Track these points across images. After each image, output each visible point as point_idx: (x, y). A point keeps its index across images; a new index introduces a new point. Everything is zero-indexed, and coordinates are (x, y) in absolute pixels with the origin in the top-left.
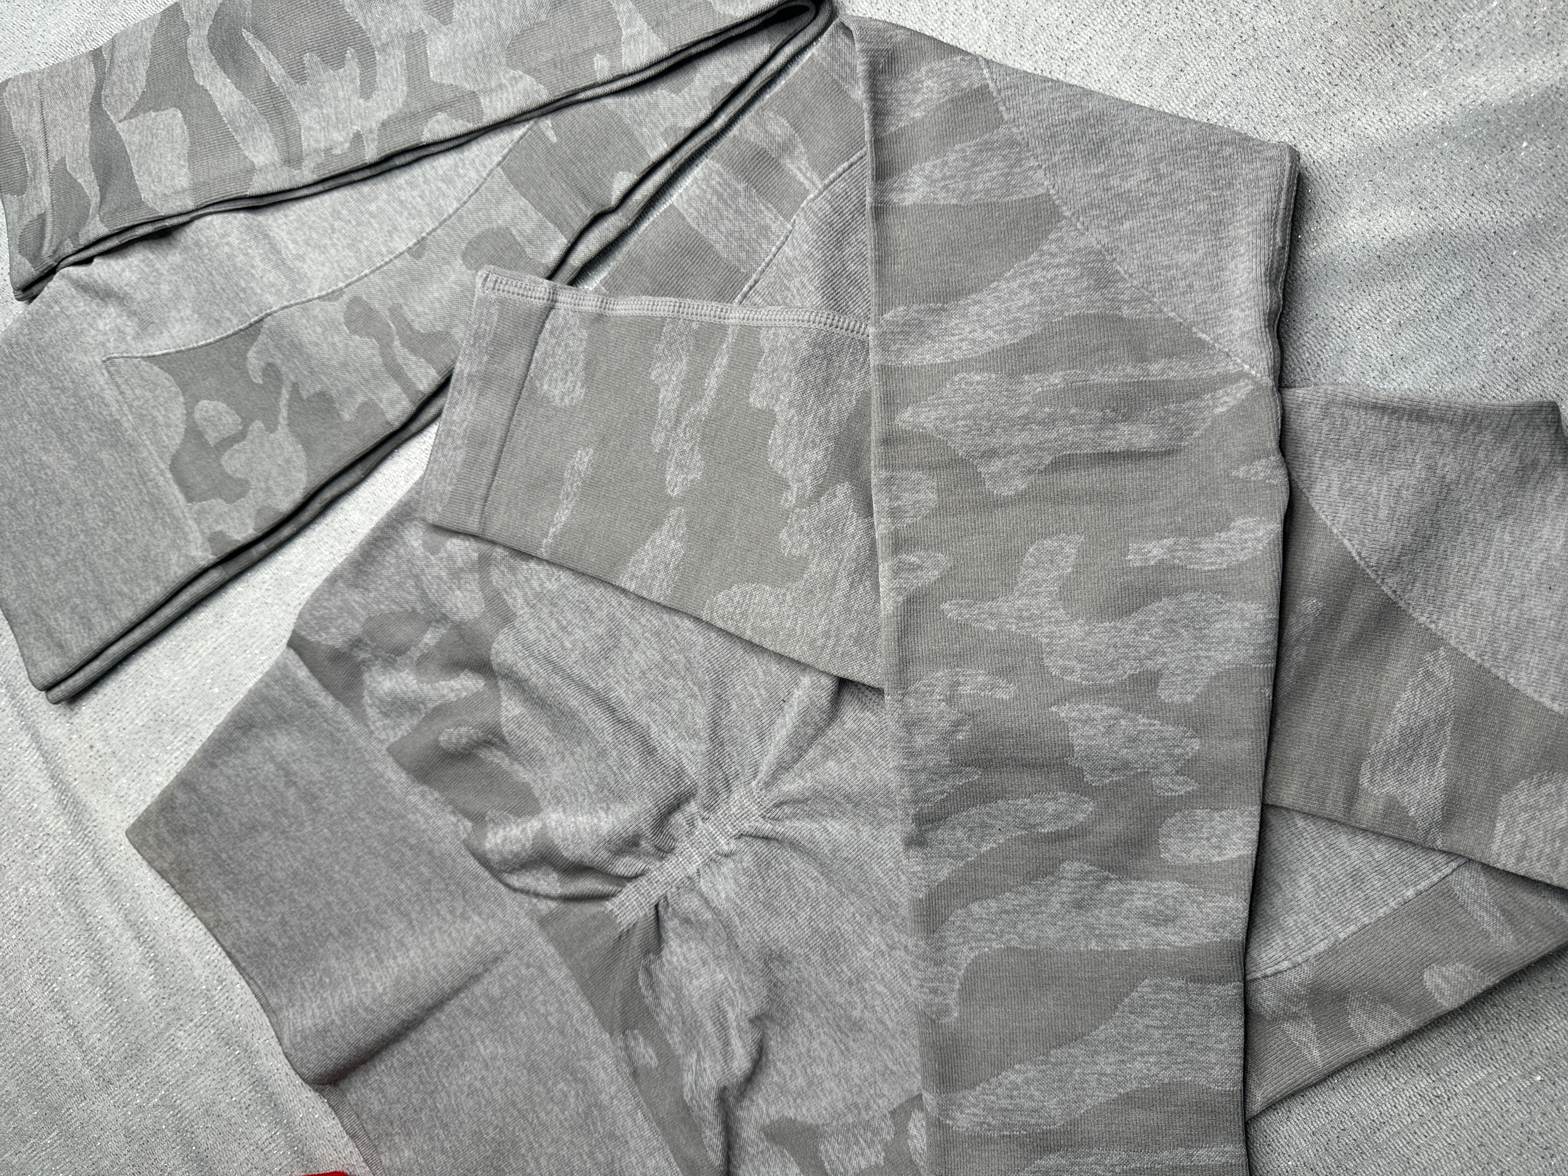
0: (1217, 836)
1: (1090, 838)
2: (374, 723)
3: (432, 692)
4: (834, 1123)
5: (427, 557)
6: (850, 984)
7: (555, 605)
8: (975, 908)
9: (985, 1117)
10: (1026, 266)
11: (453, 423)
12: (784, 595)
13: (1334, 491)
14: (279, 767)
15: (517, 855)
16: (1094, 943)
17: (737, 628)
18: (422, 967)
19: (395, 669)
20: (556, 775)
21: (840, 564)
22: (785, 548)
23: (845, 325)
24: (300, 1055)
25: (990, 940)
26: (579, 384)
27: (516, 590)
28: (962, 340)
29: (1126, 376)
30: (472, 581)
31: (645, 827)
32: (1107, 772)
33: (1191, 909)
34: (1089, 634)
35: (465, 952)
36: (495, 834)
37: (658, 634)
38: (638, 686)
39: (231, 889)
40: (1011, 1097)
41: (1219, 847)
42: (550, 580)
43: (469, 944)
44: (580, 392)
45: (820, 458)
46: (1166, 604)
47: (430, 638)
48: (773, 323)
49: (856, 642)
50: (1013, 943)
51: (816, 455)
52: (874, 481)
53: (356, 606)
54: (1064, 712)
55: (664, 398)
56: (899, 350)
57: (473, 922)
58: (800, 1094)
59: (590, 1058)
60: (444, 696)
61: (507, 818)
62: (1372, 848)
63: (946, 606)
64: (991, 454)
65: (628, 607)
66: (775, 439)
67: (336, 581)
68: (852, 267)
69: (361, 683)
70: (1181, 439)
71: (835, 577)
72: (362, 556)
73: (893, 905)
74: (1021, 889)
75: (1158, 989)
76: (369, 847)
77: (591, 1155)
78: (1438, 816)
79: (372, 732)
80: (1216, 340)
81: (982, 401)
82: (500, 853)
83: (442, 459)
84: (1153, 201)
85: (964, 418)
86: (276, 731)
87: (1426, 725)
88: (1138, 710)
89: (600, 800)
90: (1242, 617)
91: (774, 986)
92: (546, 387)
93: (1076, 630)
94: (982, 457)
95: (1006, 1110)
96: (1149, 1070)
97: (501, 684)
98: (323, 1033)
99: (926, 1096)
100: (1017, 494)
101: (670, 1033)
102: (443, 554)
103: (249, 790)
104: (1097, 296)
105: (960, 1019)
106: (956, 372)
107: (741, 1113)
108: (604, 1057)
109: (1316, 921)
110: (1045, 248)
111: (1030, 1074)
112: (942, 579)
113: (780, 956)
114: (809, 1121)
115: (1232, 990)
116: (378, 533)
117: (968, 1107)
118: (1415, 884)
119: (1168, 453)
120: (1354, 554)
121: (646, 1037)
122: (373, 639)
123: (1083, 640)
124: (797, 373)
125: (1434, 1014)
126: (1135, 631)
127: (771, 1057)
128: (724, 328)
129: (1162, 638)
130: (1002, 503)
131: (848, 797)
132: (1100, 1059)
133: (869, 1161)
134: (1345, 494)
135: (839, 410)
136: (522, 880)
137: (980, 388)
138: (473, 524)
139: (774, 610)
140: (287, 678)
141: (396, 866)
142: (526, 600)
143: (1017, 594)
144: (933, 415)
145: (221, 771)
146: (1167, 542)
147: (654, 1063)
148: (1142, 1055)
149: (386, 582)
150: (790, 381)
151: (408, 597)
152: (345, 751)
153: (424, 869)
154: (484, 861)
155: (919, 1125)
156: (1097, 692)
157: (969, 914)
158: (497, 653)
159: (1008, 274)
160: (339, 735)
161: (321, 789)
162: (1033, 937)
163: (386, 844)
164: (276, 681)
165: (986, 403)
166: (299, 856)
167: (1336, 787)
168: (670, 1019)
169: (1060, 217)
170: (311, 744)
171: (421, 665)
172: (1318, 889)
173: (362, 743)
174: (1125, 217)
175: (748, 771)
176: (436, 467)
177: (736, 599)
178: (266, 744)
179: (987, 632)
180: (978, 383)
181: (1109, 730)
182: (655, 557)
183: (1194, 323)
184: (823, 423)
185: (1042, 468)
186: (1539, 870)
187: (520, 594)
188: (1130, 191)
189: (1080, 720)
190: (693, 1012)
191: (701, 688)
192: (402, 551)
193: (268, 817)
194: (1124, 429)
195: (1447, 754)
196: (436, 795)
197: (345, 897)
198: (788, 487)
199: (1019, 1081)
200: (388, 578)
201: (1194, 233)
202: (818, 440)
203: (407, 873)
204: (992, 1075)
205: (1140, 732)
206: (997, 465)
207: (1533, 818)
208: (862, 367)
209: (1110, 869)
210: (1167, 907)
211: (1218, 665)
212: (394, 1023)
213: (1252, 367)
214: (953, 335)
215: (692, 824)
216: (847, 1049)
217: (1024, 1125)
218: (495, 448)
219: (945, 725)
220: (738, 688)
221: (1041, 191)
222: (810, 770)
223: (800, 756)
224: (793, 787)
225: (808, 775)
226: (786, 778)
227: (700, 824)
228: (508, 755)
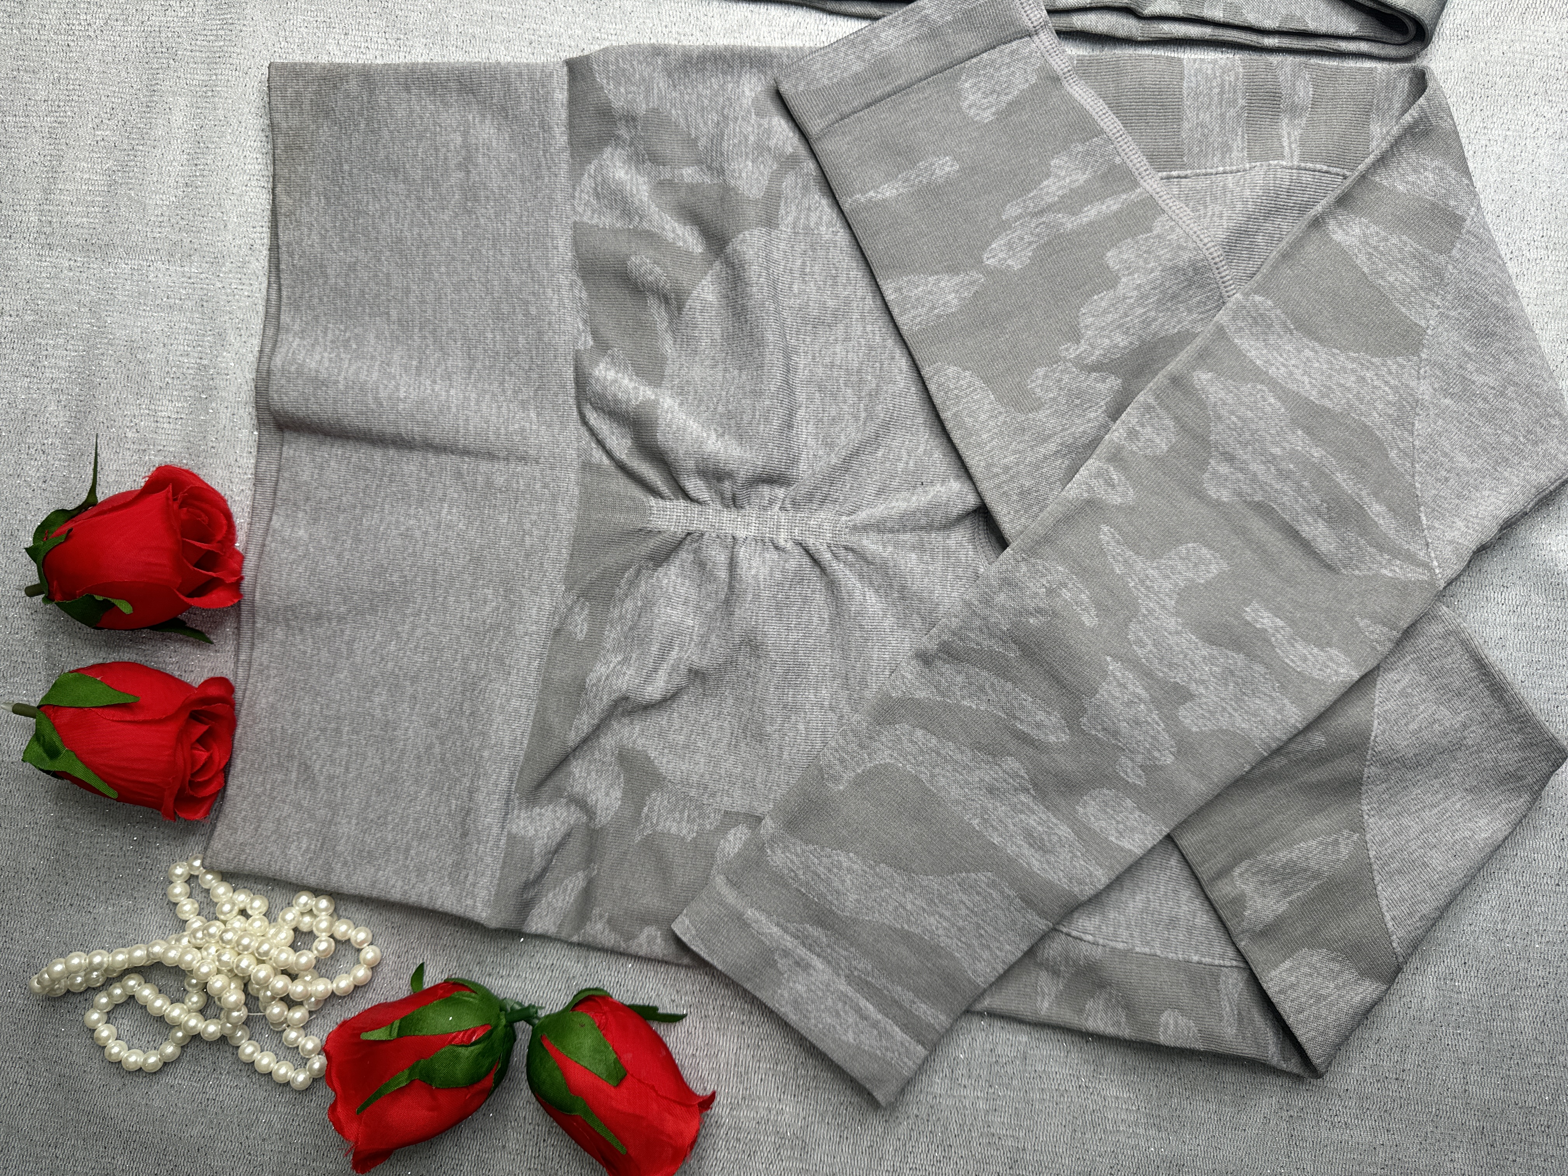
0: (1125, 826)
1: (1044, 758)
2: (582, 191)
3: (657, 217)
4: (679, 787)
5: (749, 112)
6: (784, 707)
7: (814, 250)
8: (919, 733)
9: (799, 868)
10: (1369, 361)
11: (877, 37)
12: (1000, 413)
13: (1398, 687)
14: (466, 146)
15: (617, 401)
16: (977, 821)
17: (944, 402)
18: (454, 410)
19: (637, 168)
20: (697, 373)
21: (1062, 430)
22: (1032, 381)
23: (1223, 274)
24: (283, 382)
25: (908, 761)
26: (994, 109)
27: (794, 208)
28: (1284, 365)
29: (1358, 495)
30: (769, 166)
31: (742, 475)
32: (1099, 727)
33: (1064, 854)
34: (1177, 633)
35: (503, 431)
36: (607, 369)
37: (871, 348)
38: (820, 371)
39: (327, 198)
40: (830, 871)
41: (1120, 833)
42: (828, 228)
43: (511, 428)
44: (987, 116)
45: (1121, 345)
46: (1240, 659)
47: (689, 174)
48: (1177, 218)
49: (1021, 493)
50: (922, 776)
51: (1121, 340)
52: (1140, 398)
53: (656, 91)
54: (1113, 666)
55: (1048, 186)
56: (1241, 328)
57: (528, 415)
58: (672, 747)
59: (534, 591)
60: (664, 229)
61: (626, 367)
62: (1199, 913)
63: (1105, 529)
64: (1230, 458)
65: (867, 308)
66: (1102, 299)
67: (659, 54)
68: (1259, 239)
69: (600, 150)
70: (1345, 567)
71: (1050, 436)
72: (698, 57)
73: (863, 683)
74: (963, 748)
75: (992, 884)
76: (488, 281)
78: (1258, 929)
79: (574, 197)
80: (1429, 528)
81: (1261, 419)
82: (605, 388)
83: (842, 55)
84: (1480, 404)
85: (1239, 418)
86: (489, 116)
87: (1305, 870)
88: (1157, 708)
89: (720, 423)
90: (1280, 711)
91: (731, 662)
92: (967, 85)
93: (1172, 623)
94: (1222, 454)
95: (819, 876)
96: (937, 929)
97: (717, 265)
98: (319, 383)
99: (768, 822)
100: (1217, 501)
101: (612, 626)
102: (765, 122)
103: (420, 138)
104: (1389, 426)
105: (842, 794)
106: (1262, 382)
107: (615, 725)
108: (547, 601)
109: (1128, 927)
110: (1389, 362)
111: (855, 867)
112: (1119, 508)
113: (757, 647)
114: (663, 770)
115: (1042, 925)
116: (728, 55)
117: (791, 853)
118: (1203, 956)
119: (1329, 567)
120: (1373, 734)
121: (591, 614)
122: (645, 129)
123: (1170, 633)
124: (1162, 271)
125: (1148, 1038)
126: (1205, 658)
127: (675, 705)
128: (1135, 184)
129: (1215, 677)
130: (1201, 496)
131: (903, 587)
132: (910, 896)
133: (680, 830)
134: (1403, 693)
135: (1163, 325)
136: (598, 421)
137: (1268, 409)
138: (814, 127)
139: (983, 417)
140: (543, 86)
141: (499, 316)
142: (795, 223)
143: (1155, 564)
144: (1222, 395)
145: (409, 101)
146: (1281, 623)
147: (580, 637)
148: (941, 916)
149: (694, 96)
150: (1152, 271)
151: (701, 125)
152: (538, 189)
153: (521, 339)
154: (581, 381)
155: (738, 835)
156: (1146, 674)
157: (911, 734)
158: (743, 241)
159: (1352, 354)
160: (545, 172)
161: (487, 198)
162: (941, 784)
163: (506, 292)
164: (530, 79)
165: (1261, 422)
166: (416, 230)
167: (1220, 860)
168: (621, 617)
169: (1416, 353)
170: (513, 156)
171: (662, 186)
172: (1144, 910)
173: (559, 197)
174: (1452, 395)
175: (848, 506)
176: (831, 55)
177: (962, 382)
178: (470, 118)
179: (1112, 570)
180: (1270, 404)
181: (1129, 704)
182: (929, 292)
183: (1425, 504)
184: (1147, 323)
185: (1249, 499)
186: (1286, 1008)
187: (794, 214)
188: (1473, 383)
189: (1118, 681)
190: (651, 628)
191: (870, 417)
192: (730, 86)
193: (417, 175)
194: (1321, 526)
195: (1299, 897)
196: (584, 295)
197: (430, 297)
198: (1078, 342)
199: (845, 864)
200: (699, 96)
201: (1485, 450)
202: (1132, 331)
203: (502, 329)
204: (829, 846)
205: (1146, 722)
206: (1224, 469)
207: (1311, 975)
208: (1202, 313)
209: (1035, 785)
210: (1050, 841)
211: (1233, 725)
212: (390, 429)
213: (1439, 567)
214: (1281, 355)
215: (771, 502)
216: (736, 746)
217: (822, 896)
218: (888, 88)
219: (1031, 604)
220: (895, 444)
221: (1423, 323)
222: (896, 545)
223: (898, 531)
224: (873, 547)
225: (890, 549)
226: (873, 535)
227: (777, 508)
228: (671, 323)
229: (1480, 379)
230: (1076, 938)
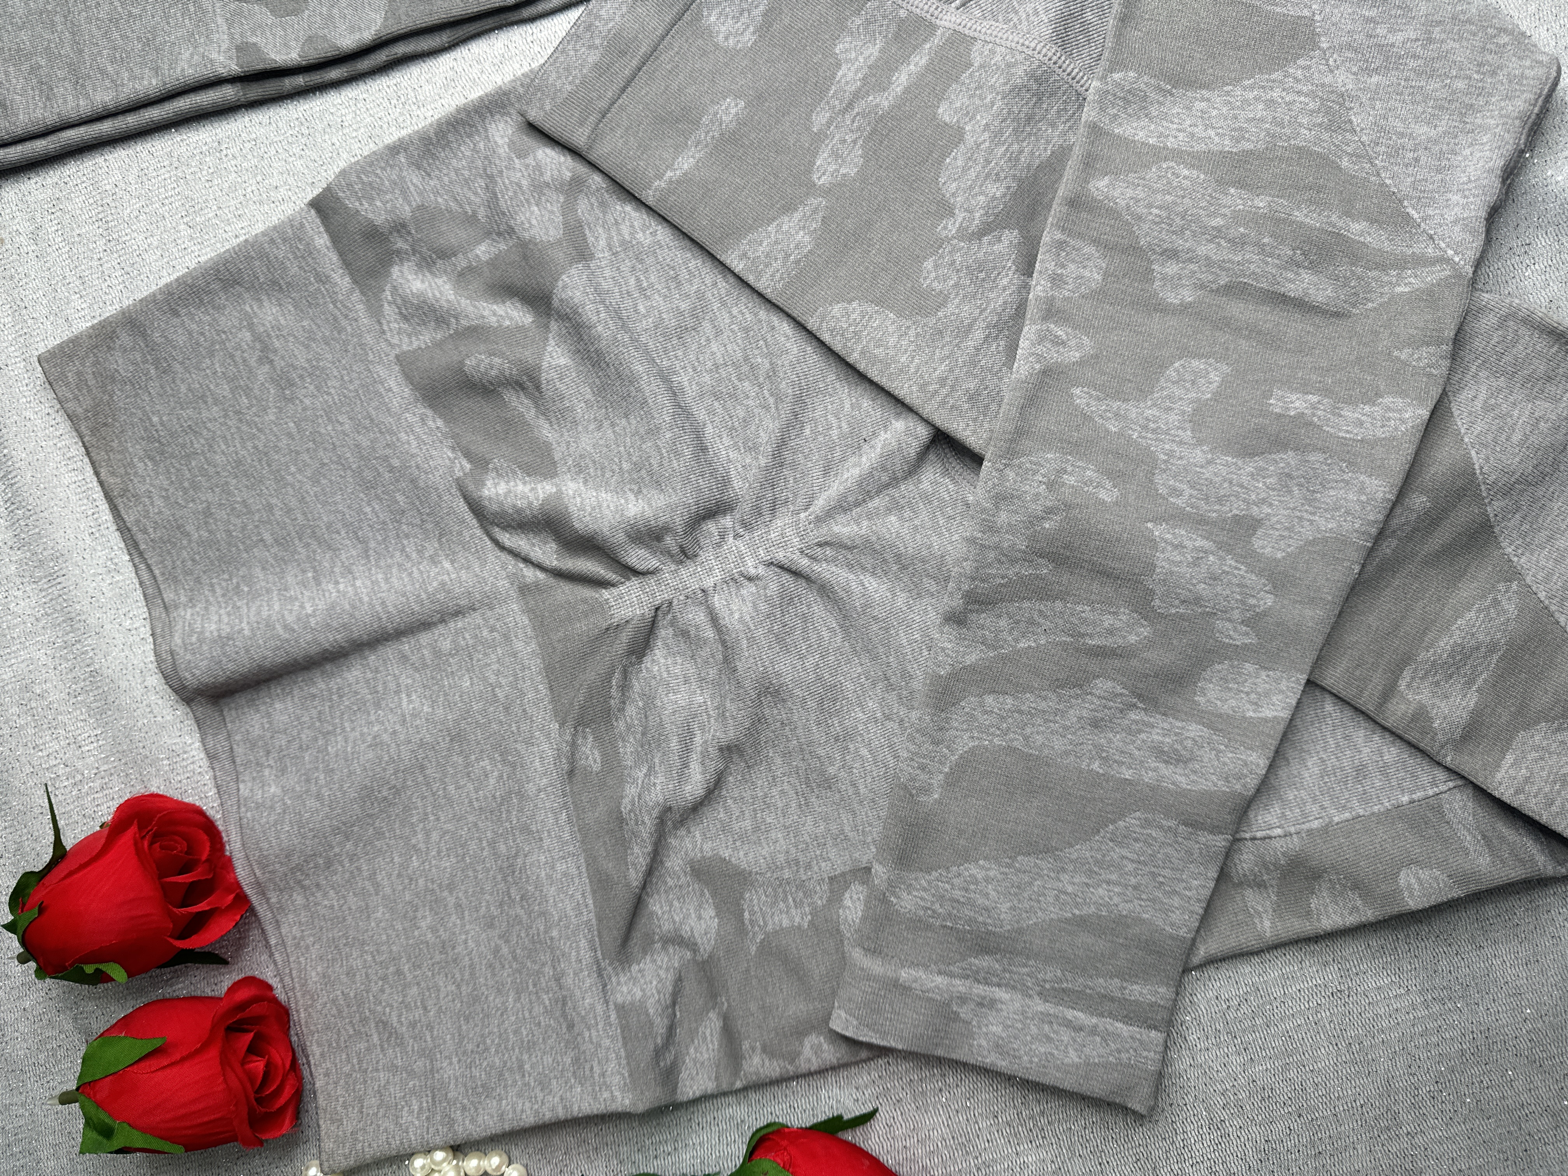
0: (1257, 693)
1: (1134, 662)
2: (389, 322)
3: (471, 309)
4: (769, 875)
5: (511, 159)
6: (837, 740)
7: (641, 261)
8: (989, 700)
9: (933, 903)
10: (1268, 81)
11: (598, 17)
12: (908, 327)
13: (1479, 404)
14: (257, 338)
15: (519, 511)
16: (1097, 764)
17: (845, 345)
18: (366, 599)
19: (431, 272)
20: (586, 442)
21: (981, 313)
22: (925, 279)
23: (1069, 70)
24: (188, 657)
25: (992, 734)
26: (751, 29)
27: (601, 230)
28: (1179, 131)
29: (1329, 224)
30: (556, 202)
31: (679, 522)
32: (1177, 602)
33: (1207, 755)
34: (1209, 462)
35: (424, 596)
36: (496, 485)
37: (746, 330)
38: (707, 378)
39: (151, 459)
40: (967, 890)
41: (1256, 704)
42: (644, 232)
43: (430, 589)
44: (749, 38)
45: (998, 194)
46: (1290, 457)
47: (483, 251)
48: (993, 40)
49: (970, 398)
50: (1015, 743)
51: (996, 190)
52: (1046, 238)
53: (412, 188)
54: (1158, 531)
55: (844, 75)
56: (1115, 115)
57: (442, 568)
58: (743, 837)
59: (529, 742)
60: (483, 317)
61: (514, 473)
62: (1385, 749)
63: (1077, 391)
64: (1172, 254)
65: (723, 291)
66: (955, 159)
67: (398, 152)
68: (1089, 16)
69: (388, 274)
70: (1354, 306)
71: (971, 326)
72: (436, 134)
73: (907, 676)
74: (1044, 693)
75: (1147, 823)
76: (339, 457)
77: (492, 844)
78: (1457, 736)
79: (384, 332)
80: (1424, 219)
81: (1183, 197)
82: (502, 503)
83: (572, 53)
84: (1412, 64)
85: (1160, 207)
86: (264, 298)
87: (1477, 648)
88: (1229, 552)
89: (632, 481)
90: (1362, 490)
91: (758, 721)
92: (713, 19)
93: (1199, 455)
94: (1161, 254)
95: (958, 901)
96: (1111, 899)
97: (554, 326)
98: (222, 640)
99: (879, 870)
100: (1181, 305)
101: (624, 740)
102: (531, 160)
103: (211, 354)
104: (1325, 136)
105: (939, 802)
106: (1166, 159)
107: (673, 842)
108: (545, 746)
109: (1315, 800)
110: (1290, 70)
111: (992, 873)
112: (1081, 363)
113: (777, 691)
114: (744, 865)
115: (1220, 841)
116: (463, 115)
117: (918, 890)
118: (1412, 792)
119: (1337, 315)
120: (1477, 467)
121: (596, 739)
122: (419, 229)
123: (1202, 467)
124: (1003, 98)
125: (1396, 910)
126: (1253, 475)
127: (724, 792)
128: (933, 27)
129: (1274, 490)
130: (1162, 308)
131: (898, 557)
132: (1065, 877)
133: (792, 920)
134: (1487, 408)
135: (1032, 153)
136: (515, 539)
137: (1186, 183)
138: (579, 138)
139: (892, 341)
140: (300, 240)
141: (368, 486)
142: (609, 245)
143: (1149, 403)
144: (1130, 193)
145: (183, 323)
146: (1314, 398)
147: (597, 767)
148: (1108, 883)
149: (453, 174)
150: (993, 104)
151: (473, 198)
152: (346, 343)
153: (400, 498)
154: (477, 509)
155: (855, 897)
156: (1198, 522)
157: (982, 704)
158: (565, 287)
159: (1247, 82)
160: (344, 323)
161: (301, 377)
162: (1038, 743)
163: (362, 458)
164: (284, 240)
165: (1186, 200)
166: (249, 445)
167: (1377, 681)
168: (629, 727)
169: (1315, 46)
170: (305, 323)
171: (462, 277)
172: (1324, 773)
173: (369, 339)
174: (1376, 71)
175: (801, 501)
176: (562, 59)
177: (853, 316)
178: (248, 309)
179: (1107, 431)
180: (1185, 178)
181: (1196, 563)
182: (776, 243)
183: (1407, 197)
184: (1014, 160)
185: (1214, 287)
186: (1532, 806)
187: (604, 236)
188: (1393, 45)
189: (1172, 544)
190: (661, 724)
191: (779, 399)
192: (482, 145)
193: (225, 390)
194: (1306, 276)
195: (1485, 680)
196: (440, 423)
197: (294, 503)
198: (952, 214)
199: (979, 876)
200: (457, 171)
201: (1441, 108)
202: (1002, 175)
203: (377, 497)
204: (954, 864)
205: (1224, 572)
206: (1172, 268)
207: (1542, 759)
208: (1068, 120)
209: (1140, 696)
210: (1185, 748)
211: (1318, 530)
212: (314, 650)
213: (1456, 253)
214: (1172, 122)
215: (723, 536)
216: (807, 805)
217: (971, 921)
218: (635, 63)
219: (1037, 508)
220: (818, 414)
221: (1306, 13)
222: (869, 518)
223: (864, 501)
224: (846, 530)
225: (865, 523)
226: (841, 518)
227: (731, 539)
228: (537, 406)
229: (1399, 37)
230: (1263, 839)
